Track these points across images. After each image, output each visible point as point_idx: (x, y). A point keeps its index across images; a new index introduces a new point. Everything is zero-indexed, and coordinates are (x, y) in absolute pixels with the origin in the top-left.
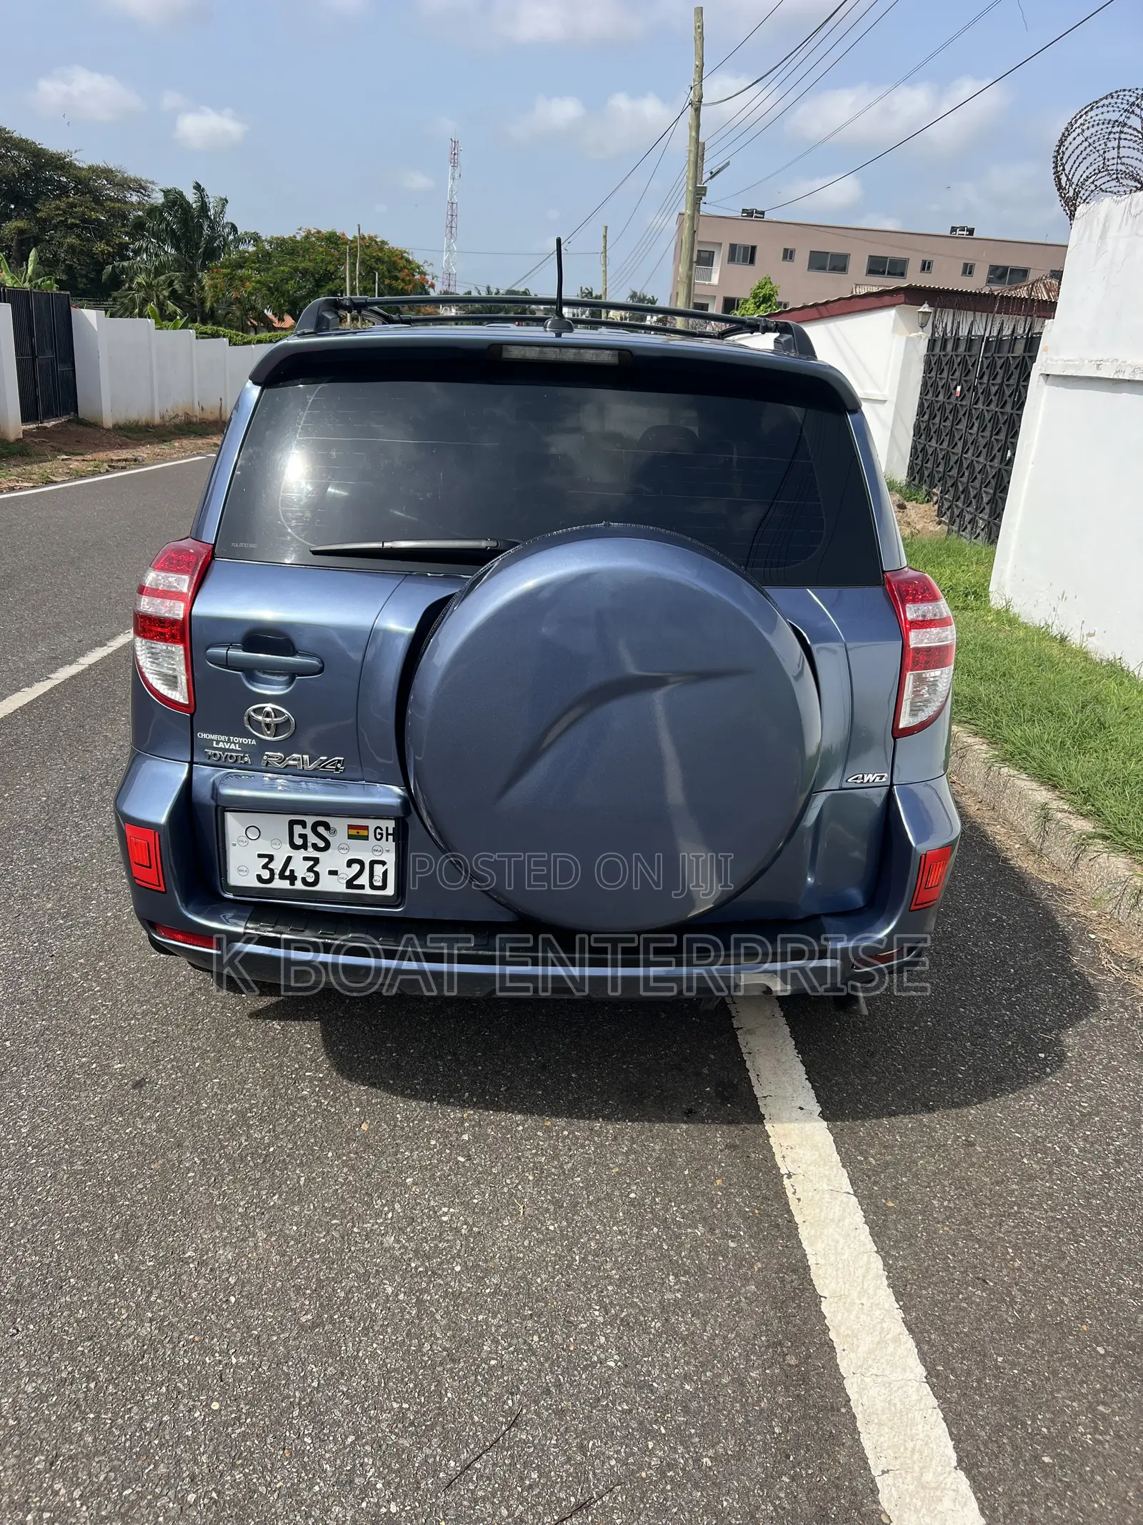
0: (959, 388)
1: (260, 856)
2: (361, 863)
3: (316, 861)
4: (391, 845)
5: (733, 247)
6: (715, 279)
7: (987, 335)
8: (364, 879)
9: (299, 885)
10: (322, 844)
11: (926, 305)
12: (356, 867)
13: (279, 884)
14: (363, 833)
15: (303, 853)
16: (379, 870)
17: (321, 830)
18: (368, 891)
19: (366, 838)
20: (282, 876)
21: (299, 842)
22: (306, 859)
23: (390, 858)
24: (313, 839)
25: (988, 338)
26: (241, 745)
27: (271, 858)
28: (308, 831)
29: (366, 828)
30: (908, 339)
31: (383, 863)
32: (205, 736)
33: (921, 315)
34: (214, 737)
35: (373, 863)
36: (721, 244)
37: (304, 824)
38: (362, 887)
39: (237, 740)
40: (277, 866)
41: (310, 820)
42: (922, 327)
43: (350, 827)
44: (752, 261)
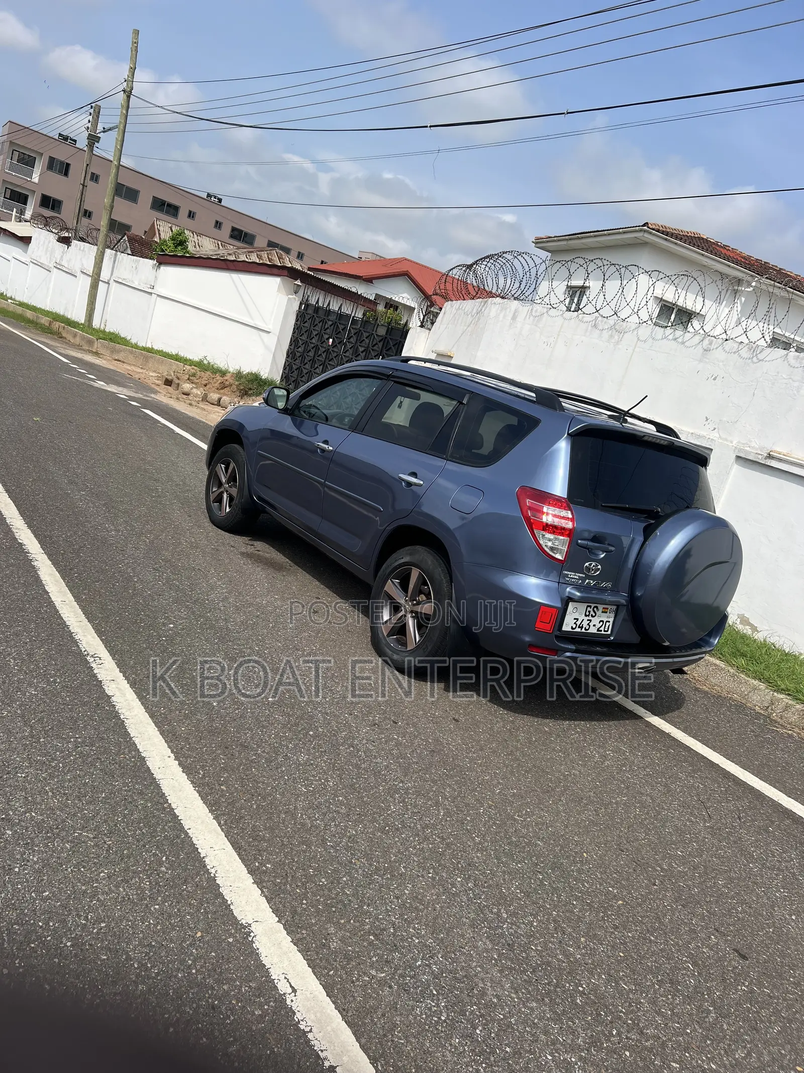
0: (331, 340)
1: (575, 619)
2: (603, 621)
3: (591, 621)
4: (613, 615)
5: (52, 160)
6: (36, 178)
7: (353, 315)
8: (602, 629)
9: (583, 630)
10: (594, 615)
11: (299, 281)
12: (601, 623)
13: (578, 630)
14: (606, 610)
15: (588, 618)
16: (608, 624)
17: (595, 609)
18: (603, 632)
19: (606, 612)
20: (579, 627)
21: (587, 614)
22: (588, 620)
23: (611, 620)
24: (592, 613)
25: (353, 317)
26: (579, 576)
27: (577, 619)
28: (591, 610)
29: (608, 609)
30: (289, 299)
31: (609, 622)
32: (566, 572)
33: (296, 286)
34: (570, 573)
35: (607, 622)
36: (42, 154)
37: (590, 607)
38: (601, 631)
39: (578, 574)
40: (578, 623)
41: (593, 605)
42: (295, 293)
43: (604, 608)
44: (66, 174)
